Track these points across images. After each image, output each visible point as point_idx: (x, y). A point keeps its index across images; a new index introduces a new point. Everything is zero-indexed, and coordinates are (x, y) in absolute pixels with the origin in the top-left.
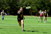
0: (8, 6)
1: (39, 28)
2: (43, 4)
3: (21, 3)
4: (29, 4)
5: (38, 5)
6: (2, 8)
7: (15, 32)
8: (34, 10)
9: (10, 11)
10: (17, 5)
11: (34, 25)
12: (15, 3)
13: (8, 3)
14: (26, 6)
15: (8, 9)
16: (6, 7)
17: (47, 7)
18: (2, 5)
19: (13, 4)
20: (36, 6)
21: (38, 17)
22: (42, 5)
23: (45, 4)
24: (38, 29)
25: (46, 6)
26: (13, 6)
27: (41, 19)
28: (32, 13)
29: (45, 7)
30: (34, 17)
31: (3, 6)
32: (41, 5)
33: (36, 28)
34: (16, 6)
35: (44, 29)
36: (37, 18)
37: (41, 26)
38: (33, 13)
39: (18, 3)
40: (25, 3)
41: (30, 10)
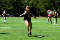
0: (11, 6)
1: (49, 30)
4: (35, 3)
5: (47, 4)
6: (4, 8)
7: (20, 36)
11: (43, 28)
12: (20, 3)
15: (12, 9)
16: (9, 8)
18: (4, 5)
20: (45, 5)
22: (52, 4)
23: (55, 2)
25: (56, 4)
26: (17, 6)
28: (40, 14)
29: (55, 6)
30: (42, 18)
31: (5, 7)
32: (51, 4)
33: (45, 31)
34: (21, 6)
35: (54, 31)
37: (51, 28)
39: (23, 3)
40: (31, 2)
41: (37, 11)
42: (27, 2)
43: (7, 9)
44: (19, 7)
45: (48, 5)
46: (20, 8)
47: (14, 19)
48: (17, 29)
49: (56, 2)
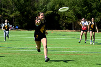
0: (16, 11)
1: (80, 54)
2: (88, 7)
3: (41, 4)
4: (58, 5)
5: (78, 9)
6: (4, 14)
8: (69, 18)
9: (19, 21)
10: (35, 10)
12: (31, 5)
13: (16, 5)
14: (52, 10)
16: (11, 14)
17: (96, 13)
18: (4, 9)
19: (26, 6)
20: (74, 10)
21: (77, 33)
22: (86, 9)
23: (91, 5)
24: (77, 56)
25: (94, 9)
26: (26, 11)
27: (84, 37)
30: (69, 32)
31: (5, 12)
32: (84, 9)
33: (74, 56)
34: (32, 11)
36: (74, 35)
37: (84, 50)
38: (66, 24)
39: (36, 5)
40: (50, 4)
41: (61, 19)
42: (44, 4)
43: (9, 17)
44: (29, 13)
45: (80, 10)
46: (31, 14)
47: (20, 34)
48: (25, 52)
49: (94, 5)
